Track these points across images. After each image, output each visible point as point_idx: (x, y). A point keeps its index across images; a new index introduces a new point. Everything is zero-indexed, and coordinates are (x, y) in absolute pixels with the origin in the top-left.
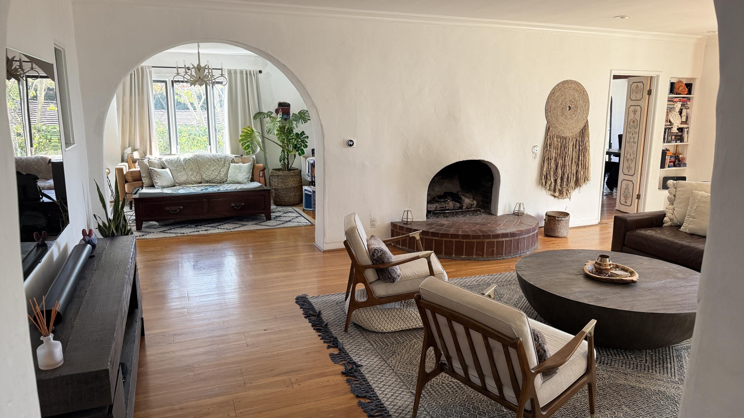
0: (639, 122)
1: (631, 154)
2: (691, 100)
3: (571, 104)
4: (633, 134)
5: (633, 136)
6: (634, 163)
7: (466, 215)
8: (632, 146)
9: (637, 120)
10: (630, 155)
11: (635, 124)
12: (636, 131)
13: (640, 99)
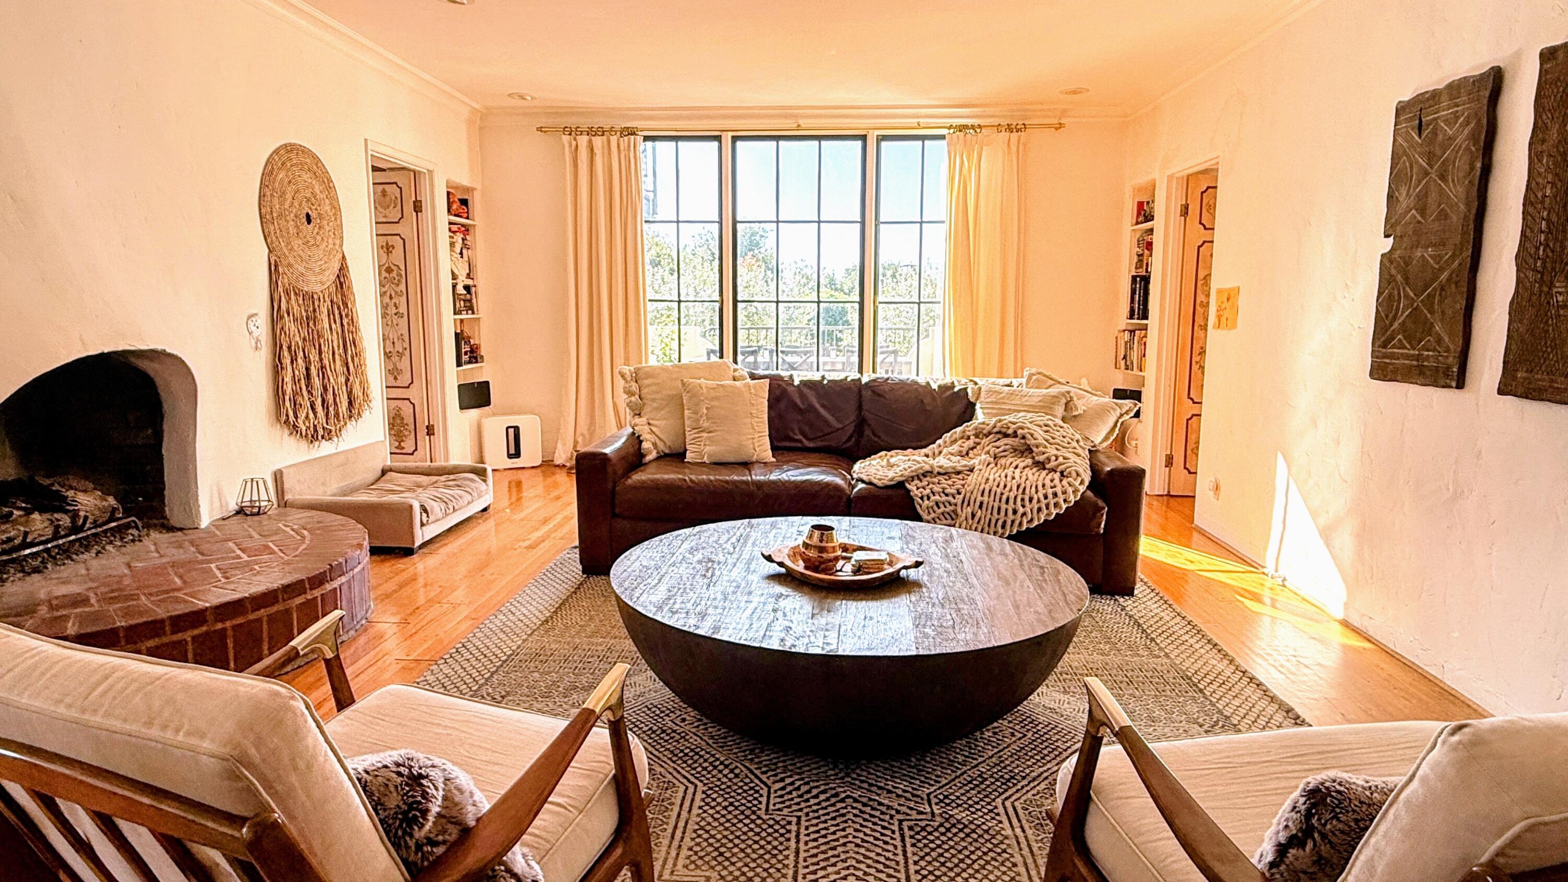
0: (403, 268)
1: (396, 340)
2: (471, 231)
3: (311, 209)
4: (391, 298)
5: (393, 301)
6: (406, 359)
7: (104, 548)
8: (395, 322)
9: (397, 266)
10: (393, 343)
11: (394, 274)
12: (398, 289)
13: (397, 220)
